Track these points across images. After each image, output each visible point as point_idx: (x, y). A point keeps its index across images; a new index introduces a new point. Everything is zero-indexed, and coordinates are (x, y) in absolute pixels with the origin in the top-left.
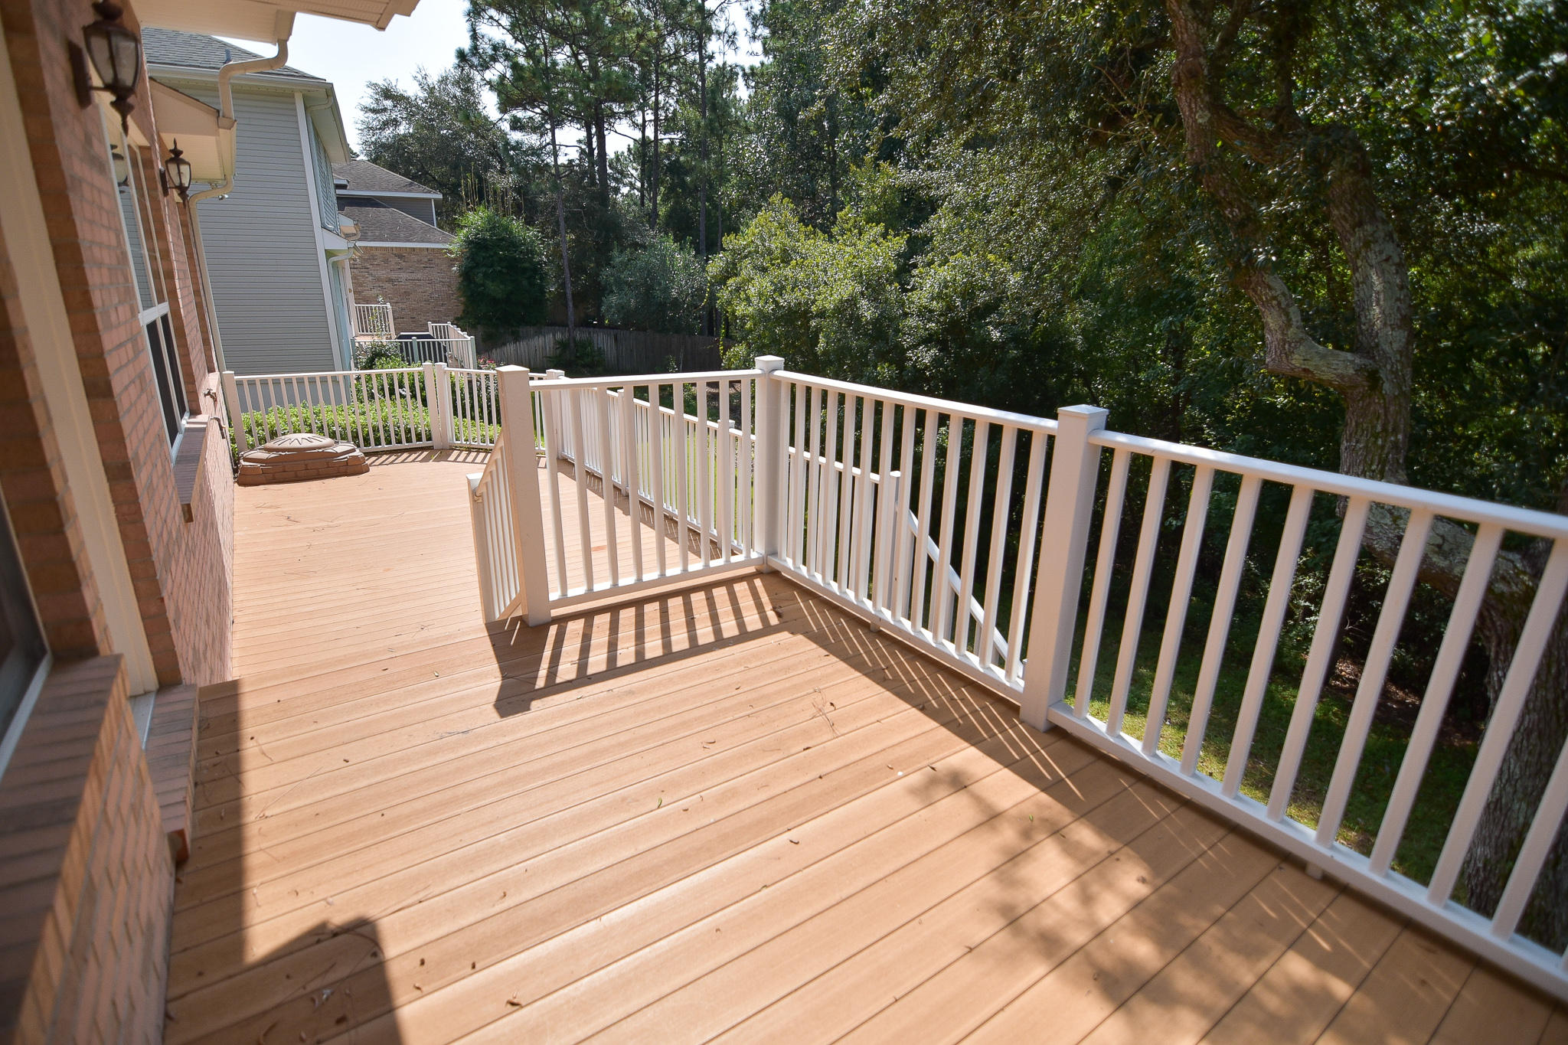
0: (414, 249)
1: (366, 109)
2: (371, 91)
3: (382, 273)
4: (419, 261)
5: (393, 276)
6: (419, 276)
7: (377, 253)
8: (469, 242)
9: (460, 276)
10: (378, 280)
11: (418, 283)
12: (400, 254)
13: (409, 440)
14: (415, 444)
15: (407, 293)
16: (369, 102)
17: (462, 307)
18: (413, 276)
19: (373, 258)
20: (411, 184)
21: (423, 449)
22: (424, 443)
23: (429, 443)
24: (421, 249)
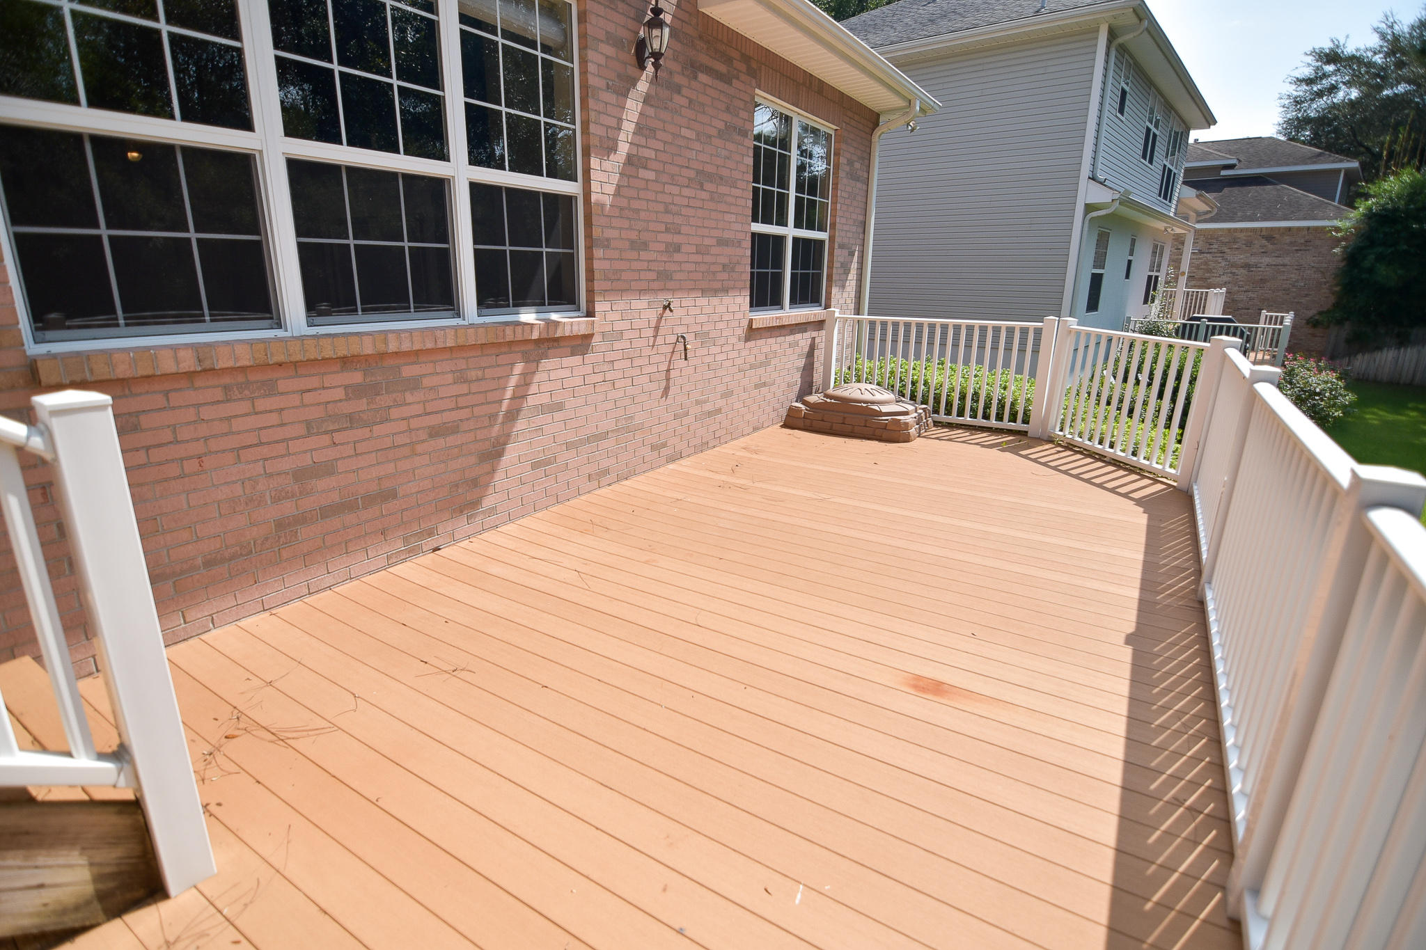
0: (1289, 229)
1: (1300, 81)
2: (1310, 59)
3: (1240, 258)
4: (1291, 243)
5: (1253, 260)
6: (1287, 260)
7: (1242, 235)
8: (1370, 216)
9: (1344, 259)
10: (1233, 265)
11: (1282, 269)
12: (1269, 235)
13: (999, 417)
14: (1006, 424)
15: (1263, 281)
16: (1307, 72)
17: (1332, 300)
18: (1279, 261)
19: (1235, 241)
20: (1320, 155)
21: (1010, 432)
22: (1018, 425)
23: (1024, 427)
24: (1299, 229)
